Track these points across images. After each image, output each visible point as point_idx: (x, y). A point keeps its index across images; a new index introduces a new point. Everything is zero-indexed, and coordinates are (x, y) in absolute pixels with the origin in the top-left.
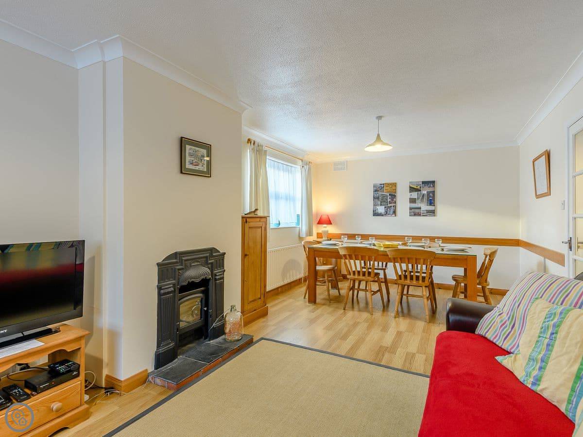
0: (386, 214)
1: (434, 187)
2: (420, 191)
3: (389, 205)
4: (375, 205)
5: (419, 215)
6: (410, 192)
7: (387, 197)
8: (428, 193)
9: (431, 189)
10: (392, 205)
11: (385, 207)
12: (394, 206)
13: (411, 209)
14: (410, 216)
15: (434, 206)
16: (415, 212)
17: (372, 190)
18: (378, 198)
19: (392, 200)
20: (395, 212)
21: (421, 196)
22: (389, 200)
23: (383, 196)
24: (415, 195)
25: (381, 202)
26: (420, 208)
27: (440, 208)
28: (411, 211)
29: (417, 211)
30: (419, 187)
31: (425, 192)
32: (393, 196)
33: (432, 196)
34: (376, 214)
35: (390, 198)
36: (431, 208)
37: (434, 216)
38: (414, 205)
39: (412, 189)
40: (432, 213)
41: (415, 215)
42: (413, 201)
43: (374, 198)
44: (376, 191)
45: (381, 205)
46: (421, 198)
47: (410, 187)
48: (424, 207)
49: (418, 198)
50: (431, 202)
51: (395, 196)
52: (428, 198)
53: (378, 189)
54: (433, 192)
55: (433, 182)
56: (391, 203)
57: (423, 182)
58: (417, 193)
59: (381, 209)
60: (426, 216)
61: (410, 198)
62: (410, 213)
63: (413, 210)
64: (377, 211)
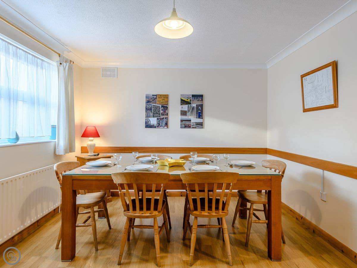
0: (159, 126)
1: (202, 100)
2: (190, 103)
3: (162, 117)
4: (147, 116)
5: (189, 127)
6: (181, 104)
7: (160, 108)
9: (199, 103)
10: (164, 117)
11: (158, 119)
12: (166, 118)
13: (182, 121)
14: (181, 128)
15: (202, 118)
16: (186, 125)
17: (144, 100)
18: (151, 109)
19: (165, 112)
20: (167, 124)
21: (191, 109)
22: (161, 112)
23: (156, 108)
24: (185, 107)
25: (154, 114)
26: (190, 120)
27: (207, 120)
28: (182, 123)
29: (187, 123)
30: (189, 100)
31: (194, 105)
32: (165, 108)
34: (148, 126)
35: (162, 110)
36: (199, 120)
37: (202, 128)
38: (185, 118)
39: (183, 102)
40: (200, 125)
41: (186, 127)
42: (183, 113)
43: (147, 109)
44: (148, 102)
45: (153, 116)
46: (190, 111)
47: (182, 100)
48: (194, 119)
49: (189, 111)
50: (200, 115)
51: (167, 108)
52: (197, 111)
53: (150, 100)
54: (202, 106)
55: (202, 96)
56: (163, 115)
57: (193, 96)
58: (187, 105)
59: (153, 121)
60: (195, 128)
61: (181, 111)
62: (181, 125)
63: (184, 122)
64: (149, 123)
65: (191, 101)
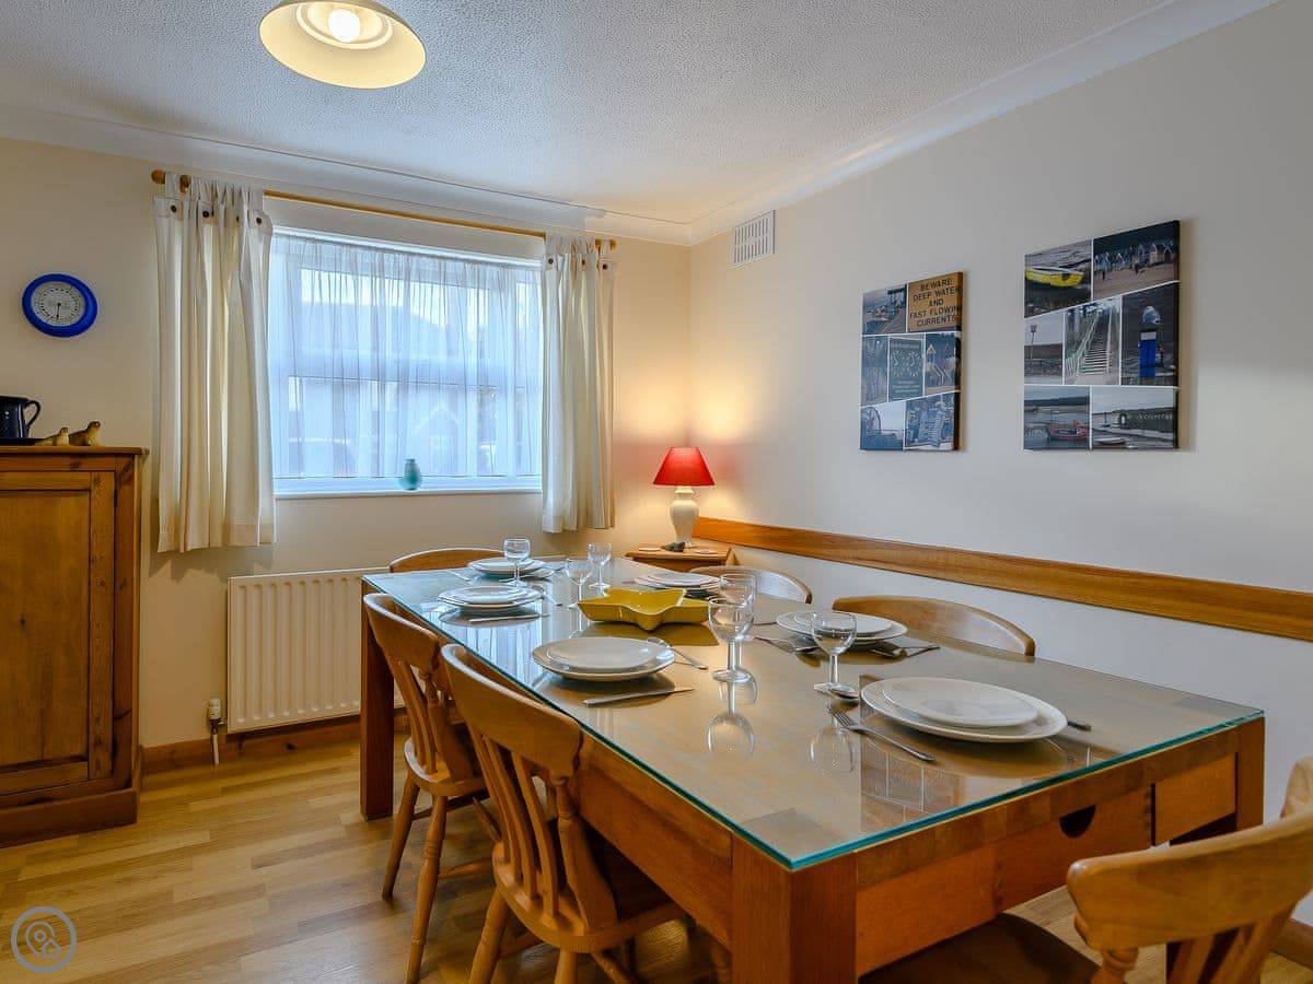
2: (1083, 296)
4: (869, 396)
6: (1027, 313)
8: (1133, 305)
9: (1153, 280)
12: (950, 397)
13: (1032, 406)
14: (1028, 445)
15: (1176, 381)
16: (1056, 427)
17: (858, 322)
18: (882, 362)
20: (952, 429)
21: (1090, 331)
23: (904, 350)
24: (1053, 326)
25: (894, 381)
26: (1084, 401)
28: (1032, 418)
29: (1065, 418)
30: (1076, 277)
31: (1112, 303)
33: (1156, 319)
34: (873, 441)
37: (1178, 444)
38: (1048, 387)
39: (1040, 296)
42: (1042, 360)
43: (867, 361)
44: (871, 327)
45: (893, 396)
46: (1088, 340)
47: (1031, 286)
48: (1109, 393)
49: (1073, 343)
50: (1156, 359)
52: (1132, 337)
53: (883, 314)
54: (1171, 296)
57: (1105, 245)
58: (1063, 312)
59: (893, 417)
60: (1120, 446)
61: (1027, 349)
62: (1027, 430)
63: (1043, 415)
64: (876, 423)
65: (1086, 280)
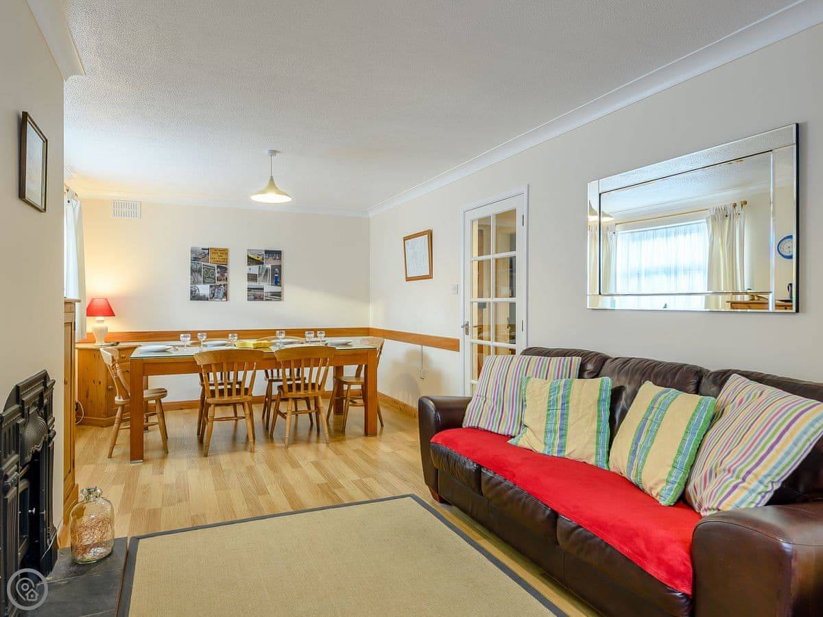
0: (213, 296)
1: (280, 259)
2: (263, 263)
3: (218, 283)
4: (194, 282)
5: (262, 299)
6: (249, 265)
7: (214, 270)
8: (273, 267)
9: (276, 263)
10: (222, 283)
11: (211, 286)
12: (224, 285)
13: (249, 289)
14: (248, 300)
15: (280, 286)
16: (255, 295)
17: (189, 256)
18: (199, 271)
19: (223, 275)
20: (225, 295)
21: (264, 272)
22: (217, 275)
23: (208, 269)
24: (255, 269)
25: (204, 278)
26: (263, 289)
27: (287, 289)
28: (250, 292)
29: (258, 293)
30: (260, 259)
31: (269, 266)
32: (223, 269)
33: (278, 272)
34: (195, 297)
35: (218, 272)
36: (276, 289)
37: (280, 300)
38: (254, 284)
39: (251, 261)
40: (278, 296)
41: (256, 298)
42: (252, 278)
43: (193, 271)
44: (195, 259)
45: (204, 283)
46: (263, 274)
47: (249, 258)
48: (268, 288)
49: (260, 275)
50: (277, 281)
51: (226, 269)
52: (273, 275)
53: (198, 256)
54: (280, 267)
55: (279, 253)
56: (220, 280)
57: (267, 252)
58: (258, 266)
59: (204, 289)
60: (270, 300)
61: (248, 274)
62: (248, 295)
63: (252, 292)
64: (197, 292)
65: (263, 259)
